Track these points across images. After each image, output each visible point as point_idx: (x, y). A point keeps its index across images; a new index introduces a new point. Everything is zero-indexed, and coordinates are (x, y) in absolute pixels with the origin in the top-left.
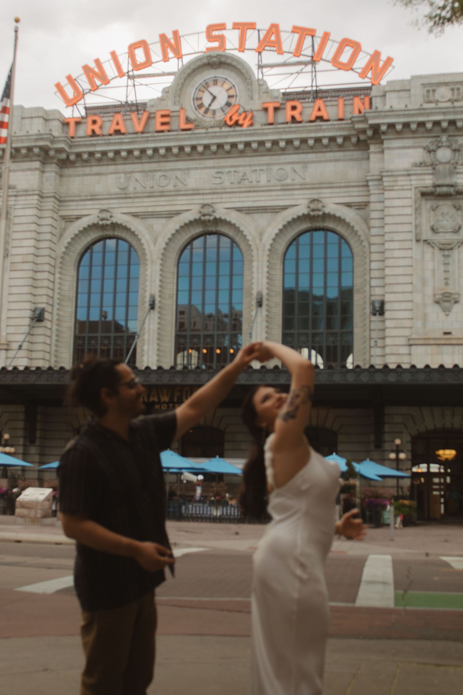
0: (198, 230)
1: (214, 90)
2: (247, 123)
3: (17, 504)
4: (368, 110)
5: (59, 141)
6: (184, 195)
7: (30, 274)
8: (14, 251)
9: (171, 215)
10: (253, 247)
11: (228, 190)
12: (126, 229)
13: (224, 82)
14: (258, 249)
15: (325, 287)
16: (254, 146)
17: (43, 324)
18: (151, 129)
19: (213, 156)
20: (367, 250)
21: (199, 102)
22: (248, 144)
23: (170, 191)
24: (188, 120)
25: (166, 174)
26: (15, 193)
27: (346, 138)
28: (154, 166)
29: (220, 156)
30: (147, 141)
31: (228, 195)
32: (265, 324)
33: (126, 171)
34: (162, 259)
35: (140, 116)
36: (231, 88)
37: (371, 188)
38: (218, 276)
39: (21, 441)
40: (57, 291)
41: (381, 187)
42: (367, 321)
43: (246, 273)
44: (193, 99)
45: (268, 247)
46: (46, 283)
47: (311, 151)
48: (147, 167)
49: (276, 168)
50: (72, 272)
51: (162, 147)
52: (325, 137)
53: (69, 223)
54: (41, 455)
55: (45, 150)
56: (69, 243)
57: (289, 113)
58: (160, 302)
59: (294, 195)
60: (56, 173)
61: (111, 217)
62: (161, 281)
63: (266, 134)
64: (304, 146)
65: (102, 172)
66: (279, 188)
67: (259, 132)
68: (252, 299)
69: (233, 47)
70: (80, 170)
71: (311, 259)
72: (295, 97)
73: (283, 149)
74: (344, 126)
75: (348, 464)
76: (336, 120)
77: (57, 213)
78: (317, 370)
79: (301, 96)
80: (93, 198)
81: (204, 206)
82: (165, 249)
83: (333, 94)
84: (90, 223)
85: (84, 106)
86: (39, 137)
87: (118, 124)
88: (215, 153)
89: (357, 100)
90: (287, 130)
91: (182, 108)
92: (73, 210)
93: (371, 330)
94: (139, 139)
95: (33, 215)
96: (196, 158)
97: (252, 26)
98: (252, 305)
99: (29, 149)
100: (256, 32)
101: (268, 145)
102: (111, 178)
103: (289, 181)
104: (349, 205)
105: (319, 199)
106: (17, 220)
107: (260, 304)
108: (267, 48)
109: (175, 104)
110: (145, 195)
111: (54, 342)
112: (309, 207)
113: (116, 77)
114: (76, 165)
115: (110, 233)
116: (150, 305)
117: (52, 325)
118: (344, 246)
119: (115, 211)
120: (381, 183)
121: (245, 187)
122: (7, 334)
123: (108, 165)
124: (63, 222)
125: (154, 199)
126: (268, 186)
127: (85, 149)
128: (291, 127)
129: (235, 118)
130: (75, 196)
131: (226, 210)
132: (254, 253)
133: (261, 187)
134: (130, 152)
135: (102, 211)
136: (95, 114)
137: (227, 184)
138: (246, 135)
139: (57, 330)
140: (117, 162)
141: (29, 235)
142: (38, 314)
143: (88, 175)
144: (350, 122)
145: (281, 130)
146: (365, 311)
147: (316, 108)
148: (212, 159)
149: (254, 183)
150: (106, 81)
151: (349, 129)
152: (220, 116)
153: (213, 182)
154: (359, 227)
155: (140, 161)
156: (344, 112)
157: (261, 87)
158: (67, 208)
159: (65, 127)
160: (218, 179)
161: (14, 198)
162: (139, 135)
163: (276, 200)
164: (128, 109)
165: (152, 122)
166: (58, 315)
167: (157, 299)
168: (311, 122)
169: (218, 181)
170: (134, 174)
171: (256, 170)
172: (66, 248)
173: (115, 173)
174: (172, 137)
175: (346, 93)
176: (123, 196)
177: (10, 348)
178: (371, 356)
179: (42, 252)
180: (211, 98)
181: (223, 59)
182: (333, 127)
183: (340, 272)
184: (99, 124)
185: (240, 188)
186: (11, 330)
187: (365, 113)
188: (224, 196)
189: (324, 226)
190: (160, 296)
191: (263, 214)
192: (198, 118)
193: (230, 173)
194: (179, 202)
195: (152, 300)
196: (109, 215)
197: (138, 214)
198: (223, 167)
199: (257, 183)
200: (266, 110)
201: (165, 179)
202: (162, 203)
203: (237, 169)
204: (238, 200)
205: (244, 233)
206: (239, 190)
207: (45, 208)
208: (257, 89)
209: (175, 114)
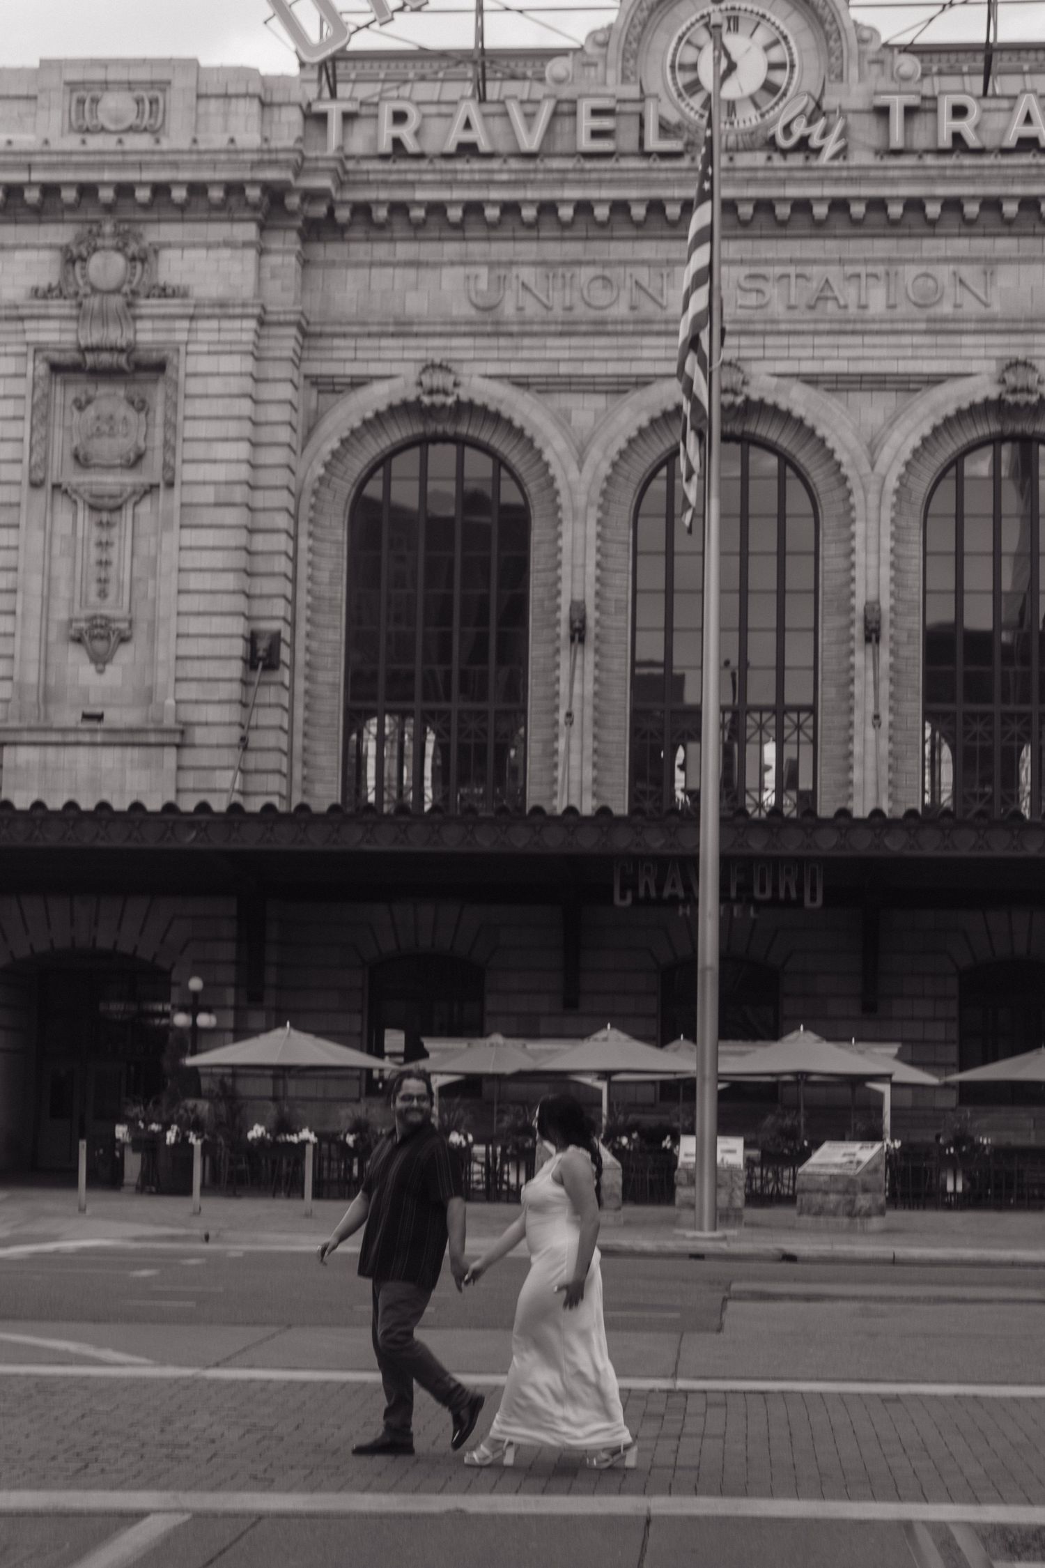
1: (732, 42)
2: (831, 145)
5: (316, 171)
6: (659, 334)
7: (240, 538)
8: (188, 473)
9: (620, 387)
10: (853, 483)
11: (783, 327)
12: (495, 418)
13: (758, 24)
14: (866, 491)
16: (858, 210)
17: (275, 676)
18: (565, 146)
19: (740, 232)
21: (689, 77)
22: (839, 206)
23: (622, 322)
24: (665, 129)
25: (607, 272)
26: (191, 311)
28: (573, 249)
29: (758, 232)
30: (562, 183)
31: (784, 340)
33: (494, 258)
34: (600, 507)
35: (528, 108)
36: (776, 43)
38: (745, 554)
39: (230, 997)
40: (303, 584)
43: (829, 549)
44: (672, 67)
45: (892, 483)
46: (281, 564)
47: (1005, 230)
48: (554, 250)
49: (911, 271)
50: (340, 531)
51: (601, 201)
53: (331, 398)
55: (275, 194)
56: (334, 454)
57: (948, 125)
58: (598, 622)
59: (961, 346)
60: (295, 254)
61: (456, 384)
62: (598, 565)
63: (893, 182)
64: (989, 217)
65: (423, 258)
66: (923, 326)
67: (873, 173)
68: (852, 623)
70: (360, 250)
71: (997, 517)
73: (934, 223)
77: (298, 367)
80: (403, 329)
82: (608, 479)
84: (396, 401)
86: (266, 157)
87: (468, 125)
88: (746, 224)
90: (949, 173)
91: (646, 93)
92: (345, 360)
94: (540, 176)
95: (241, 374)
98: (852, 638)
99: (234, 189)
101: (895, 210)
102: (451, 278)
103: (946, 309)
105: (1028, 360)
106: (194, 386)
107: (872, 635)
109: (625, 79)
110: (552, 328)
111: (299, 726)
112: (1002, 381)
114: (347, 235)
115: (446, 427)
116: (573, 630)
117: (294, 680)
119: (466, 369)
121: (831, 321)
122: (178, 702)
123: (440, 239)
124: (314, 392)
125: (575, 341)
126: (892, 321)
127: (384, 195)
128: (958, 166)
129: (799, 129)
130: (350, 323)
131: (775, 380)
132: (856, 498)
133: (873, 321)
134: (511, 208)
135: (431, 367)
137: (778, 309)
138: (837, 181)
139: (307, 692)
140: (467, 234)
141: (233, 429)
142: (264, 649)
143: (384, 264)
145: (933, 173)
147: (1020, 114)
148: (736, 237)
149: (853, 311)
152: (748, 118)
153: (740, 302)
155: (534, 234)
157: (863, 47)
158: (328, 354)
159: (311, 125)
160: (754, 295)
161: (185, 324)
163: (913, 358)
165: (565, 125)
166: (308, 649)
167: (592, 615)
168: (1005, 151)
169: (752, 299)
170: (515, 270)
171: (858, 276)
172: (327, 466)
173: (463, 263)
174: (632, 175)
176: (489, 328)
177: (188, 741)
179: (266, 477)
180: (724, 66)
185: (816, 321)
186: (190, 691)
188: (770, 341)
189: (1034, 432)
190: (597, 607)
191: (875, 394)
192: (686, 123)
193: (785, 281)
194: (646, 354)
195: (576, 616)
196: (451, 379)
197: (531, 380)
198: (767, 262)
199: (861, 311)
200: (883, 112)
201: (604, 287)
202: (597, 354)
203: (807, 270)
204: (808, 352)
205: (829, 444)
206: (811, 327)
207: (270, 354)
208: (855, 51)
209: (629, 107)
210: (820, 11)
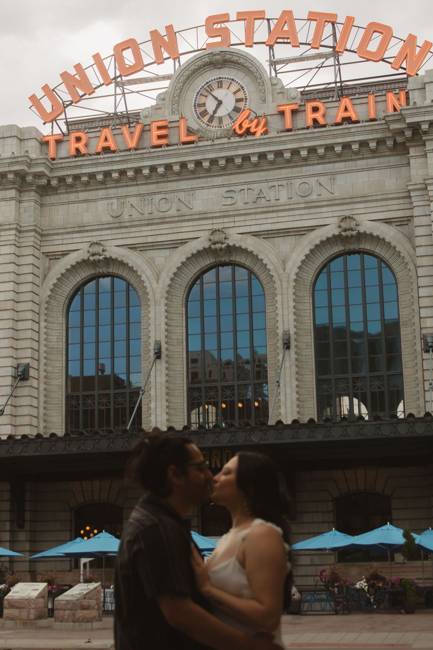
0: (209, 261)
1: (219, 93)
2: (260, 130)
3: (5, 603)
4: (405, 107)
5: (37, 165)
6: (189, 220)
7: (10, 324)
9: (175, 245)
10: (276, 278)
11: (242, 212)
12: (122, 264)
13: (230, 83)
14: (281, 281)
15: (365, 321)
16: (271, 157)
17: (28, 383)
18: (146, 144)
19: (222, 173)
20: (413, 273)
21: (202, 109)
22: (262, 156)
23: (173, 217)
24: (190, 131)
27: (380, 142)
28: (152, 188)
29: (230, 172)
30: (142, 159)
31: (243, 218)
32: (294, 369)
33: (119, 195)
34: (167, 298)
35: (132, 130)
36: (239, 90)
37: (413, 199)
38: (235, 314)
39: (8, 526)
40: (43, 342)
41: (426, 198)
42: (419, 359)
43: (269, 309)
44: (195, 106)
45: (293, 277)
46: (29, 334)
47: (339, 159)
48: (144, 189)
49: (298, 181)
50: (61, 319)
51: (160, 165)
52: (354, 141)
53: (54, 261)
54: (32, 541)
55: (21, 176)
56: (55, 285)
57: (311, 116)
58: (167, 349)
59: (321, 213)
60: (36, 202)
61: (103, 251)
62: (166, 324)
63: (284, 143)
64: (329, 154)
65: (90, 198)
66: (303, 205)
67: (275, 140)
68: (278, 341)
69: (239, 42)
70: (64, 198)
71: (347, 288)
72: (316, 97)
73: (305, 159)
74: (376, 127)
75: (406, 535)
76: (366, 121)
77: (39, 250)
78: (361, 423)
79: (324, 95)
80: (81, 229)
81: (214, 232)
82: (169, 286)
83: (362, 90)
84: (79, 260)
85: (65, 120)
86: (14, 161)
87: (106, 140)
88: (224, 168)
89: (390, 95)
90: (308, 136)
91: (182, 118)
92: (58, 245)
93: (423, 370)
94: (133, 157)
95: (10, 254)
96: (201, 175)
97: (260, 15)
98: (278, 348)
99: (3, 175)
100: (266, 21)
101: (287, 155)
102: (101, 205)
103: (314, 197)
104: (388, 221)
105: (351, 216)
107: (287, 346)
108: (279, 40)
109: (173, 113)
110: (143, 222)
111: (42, 404)
112: (340, 227)
113: (101, 85)
114: (58, 192)
115: (104, 270)
116: (155, 353)
117: (38, 384)
118: (386, 271)
119: (108, 243)
120: (425, 192)
121: (263, 207)
123: (97, 189)
124: (48, 260)
125: (153, 227)
126: (290, 204)
127: (69, 172)
128: (314, 133)
129: (245, 126)
130: (59, 229)
131: (240, 235)
132: (277, 285)
133: (281, 205)
134: (123, 172)
135: (93, 244)
136: (78, 130)
137: (240, 205)
138: (260, 145)
139: (45, 389)
140: (107, 186)
141: (6, 277)
142: (21, 372)
143: (74, 202)
144: (383, 122)
145: (301, 137)
146: (415, 348)
147: (342, 108)
148: (221, 175)
149: (273, 202)
150: (90, 90)
151: (383, 131)
152: (227, 123)
153: (224, 203)
154: (403, 246)
155: (135, 183)
156: (376, 111)
157: (274, 87)
158: (51, 243)
159: (44, 147)
160: (230, 199)
162: (133, 152)
163: (301, 220)
164: (118, 121)
165: (146, 135)
166: (45, 371)
167: (164, 346)
168: (337, 124)
169: (229, 201)
170: (128, 199)
171: (274, 186)
172: (52, 290)
173: (106, 198)
174: (171, 152)
175: (377, 88)
176: (117, 225)
178: (426, 402)
179: (23, 297)
180: (216, 103)
181: (228, 57)
182: (363, 129)
183: (382, 303)
184: (84, 141)
185: (256, 208)
187: (401, 110)
188: (237, 219)
189: (359, 249)
190: (166, 343)
191: (286, 238)
192: (201, 128)
193: (243, 191)
194: (184, 230)
195: (157, 347)
196: (102, 248)
197: (136, 246)
198: (235, 184)
199: (276, 201)
200: (282, 113)
201: (166, 203)
202: (163, 232)
203: (252, 186)
204: (254, 222)
205: (264, 262)
206: (254, 211)
207: (24, 244)
208: (270, 89)
209: (174, 125)
210: (255, 74)
